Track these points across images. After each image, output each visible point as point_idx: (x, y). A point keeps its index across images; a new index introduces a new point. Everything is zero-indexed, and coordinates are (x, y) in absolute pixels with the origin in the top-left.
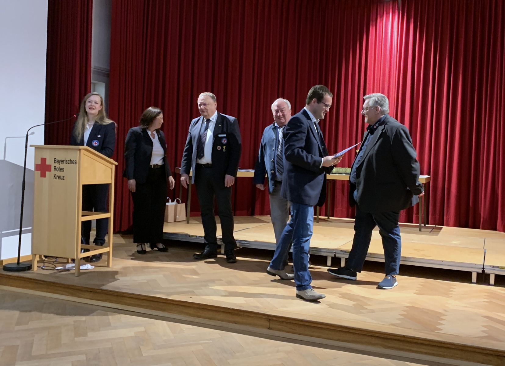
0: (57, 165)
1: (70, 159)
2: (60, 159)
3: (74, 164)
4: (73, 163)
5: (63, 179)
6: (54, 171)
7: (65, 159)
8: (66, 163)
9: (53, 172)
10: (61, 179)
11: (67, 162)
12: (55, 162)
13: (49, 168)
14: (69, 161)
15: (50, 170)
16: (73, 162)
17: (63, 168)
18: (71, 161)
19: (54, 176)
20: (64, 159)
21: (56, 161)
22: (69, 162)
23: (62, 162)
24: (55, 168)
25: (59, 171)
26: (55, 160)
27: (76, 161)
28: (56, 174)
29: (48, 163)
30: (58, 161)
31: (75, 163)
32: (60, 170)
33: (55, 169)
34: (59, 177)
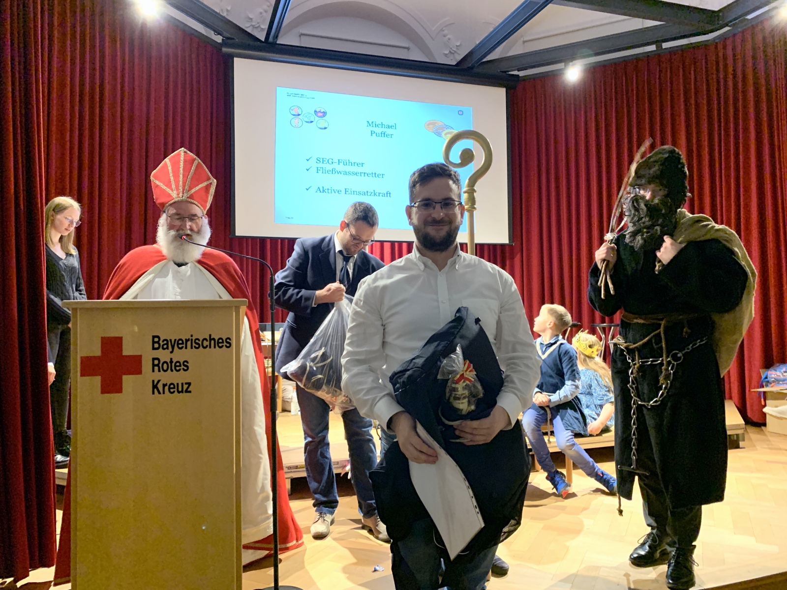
0: (164, 355)
1: (210, 335)
2: (173, 337)
3: (224, 347)
4: (220, 345)
5: (187, 391)
6: (153, 371)
7: (192, 336)
8: (195, 347)
9: (148, 374)
10: (179, 392)
11: (200, 343)
12: (156, 345)
13: (134, 365)
14: (205, 339)
15: (139, 372)
16: (218, 343)
17: (187, 362)
18: (214, 339)
19: (155, 387)
20: (188, 337)
21: (158, 342)
22: (206, 343)
23: (180, 344)
24: (156, 364)
25: (172, 370)
26: (154, 342)
27: (230, 339)
28: (159, 381)
29: (127, 351)
30: (167, 344)
31: (225, 344)
32: (176, 366)
33: (158, 365)
34: (172, 388)
